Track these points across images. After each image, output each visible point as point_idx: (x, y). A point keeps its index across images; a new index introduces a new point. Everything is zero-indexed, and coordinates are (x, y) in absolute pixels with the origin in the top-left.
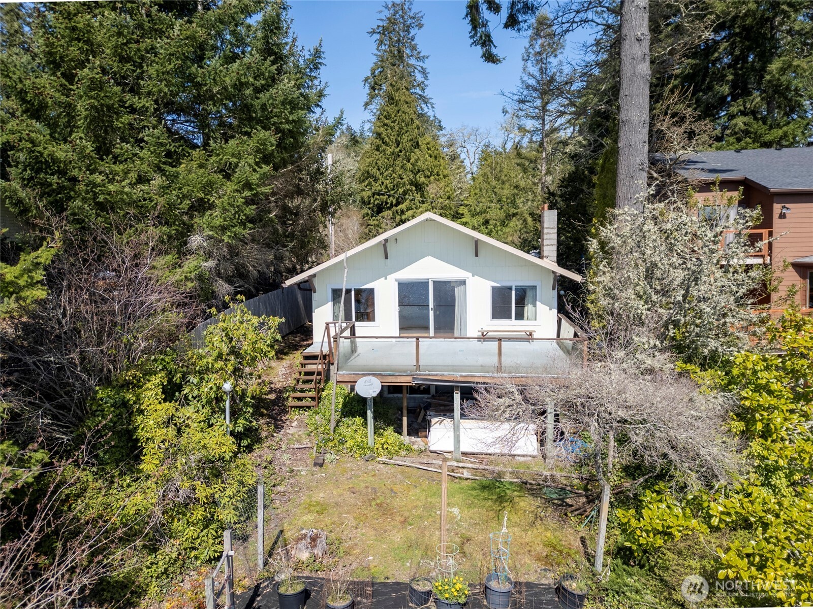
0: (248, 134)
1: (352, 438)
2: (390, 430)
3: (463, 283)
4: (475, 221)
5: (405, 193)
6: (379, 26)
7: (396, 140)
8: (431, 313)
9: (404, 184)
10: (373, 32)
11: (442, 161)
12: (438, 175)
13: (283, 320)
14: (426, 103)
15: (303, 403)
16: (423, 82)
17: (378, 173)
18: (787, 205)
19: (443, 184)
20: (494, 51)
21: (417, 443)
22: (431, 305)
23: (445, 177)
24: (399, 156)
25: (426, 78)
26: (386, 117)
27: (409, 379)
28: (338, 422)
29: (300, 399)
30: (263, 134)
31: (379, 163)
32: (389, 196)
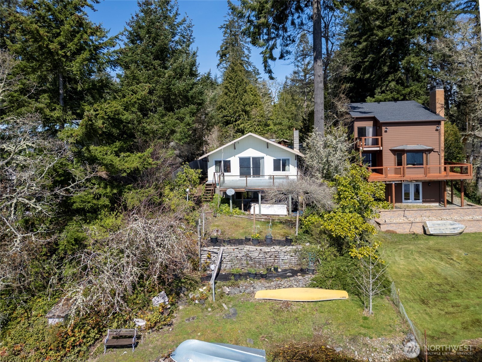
0: (187, 106)
1: (225, 210)
2: (238, 209)
3: (263, 158)
4: (276, 128)
5: (239, 116)
6: (224, 24)
7: (235, 90)
8: (252, 169)
9: (239, 111)
10: (222, 27)
11: (258, 97)
12: (256, 104)
13: (202, 170)
14: (250, 65)
15: (207, 200)
16: (248, 55)
17: (226, 106)
18: (387, 127)
19: (259, 109)
20: (273, 75)
21: (247, 213)
22: (251, 166)
23: (260, 105)
24: (236, 97)
25: (250, 52)
26: (230, 79)
27: (244, 189)
28: (220, 205)
29: (206, 198)
30: (192, 106)
31: (227, 101)
32: (232, 117)
